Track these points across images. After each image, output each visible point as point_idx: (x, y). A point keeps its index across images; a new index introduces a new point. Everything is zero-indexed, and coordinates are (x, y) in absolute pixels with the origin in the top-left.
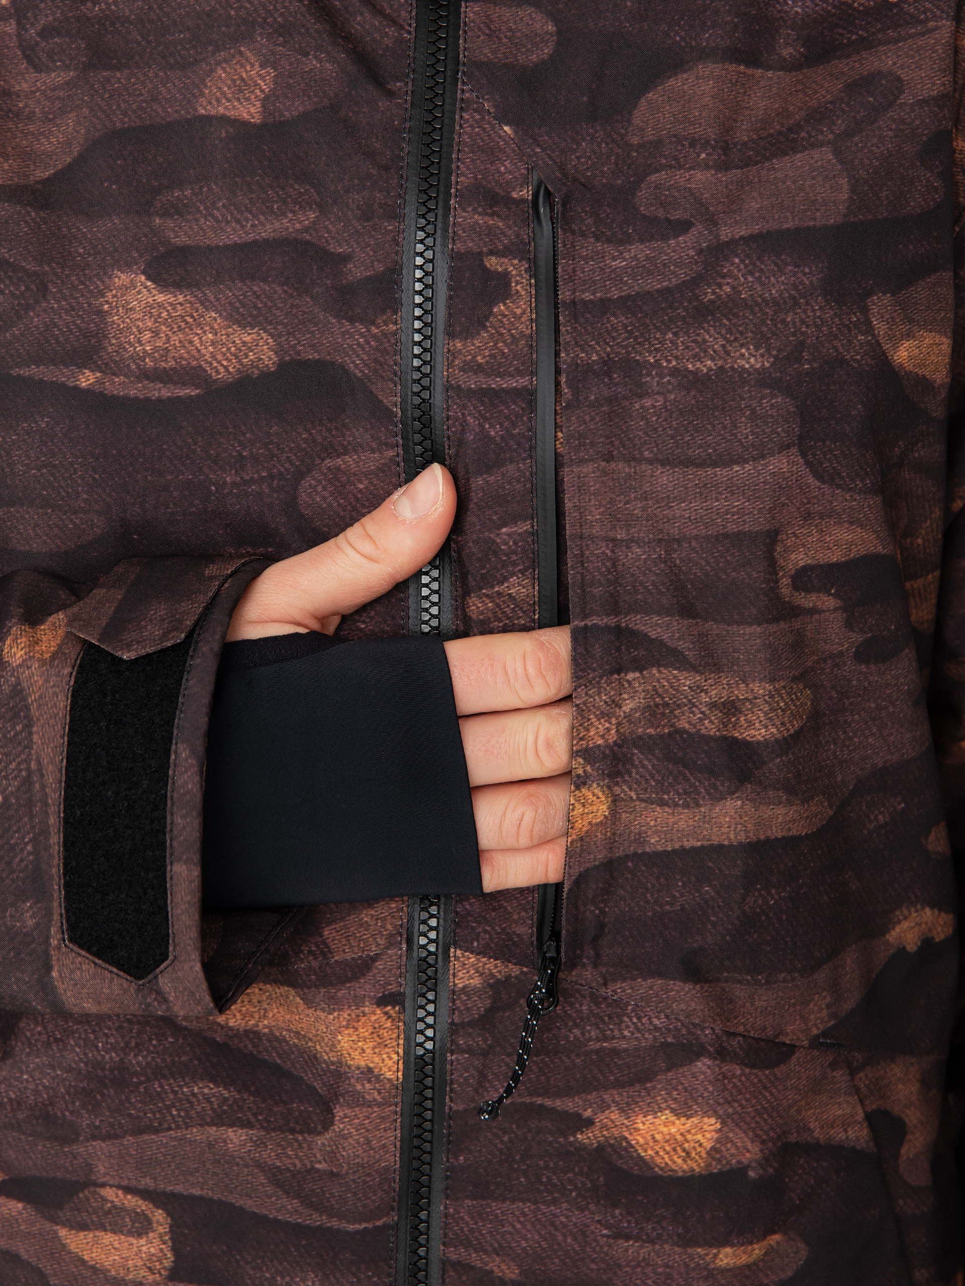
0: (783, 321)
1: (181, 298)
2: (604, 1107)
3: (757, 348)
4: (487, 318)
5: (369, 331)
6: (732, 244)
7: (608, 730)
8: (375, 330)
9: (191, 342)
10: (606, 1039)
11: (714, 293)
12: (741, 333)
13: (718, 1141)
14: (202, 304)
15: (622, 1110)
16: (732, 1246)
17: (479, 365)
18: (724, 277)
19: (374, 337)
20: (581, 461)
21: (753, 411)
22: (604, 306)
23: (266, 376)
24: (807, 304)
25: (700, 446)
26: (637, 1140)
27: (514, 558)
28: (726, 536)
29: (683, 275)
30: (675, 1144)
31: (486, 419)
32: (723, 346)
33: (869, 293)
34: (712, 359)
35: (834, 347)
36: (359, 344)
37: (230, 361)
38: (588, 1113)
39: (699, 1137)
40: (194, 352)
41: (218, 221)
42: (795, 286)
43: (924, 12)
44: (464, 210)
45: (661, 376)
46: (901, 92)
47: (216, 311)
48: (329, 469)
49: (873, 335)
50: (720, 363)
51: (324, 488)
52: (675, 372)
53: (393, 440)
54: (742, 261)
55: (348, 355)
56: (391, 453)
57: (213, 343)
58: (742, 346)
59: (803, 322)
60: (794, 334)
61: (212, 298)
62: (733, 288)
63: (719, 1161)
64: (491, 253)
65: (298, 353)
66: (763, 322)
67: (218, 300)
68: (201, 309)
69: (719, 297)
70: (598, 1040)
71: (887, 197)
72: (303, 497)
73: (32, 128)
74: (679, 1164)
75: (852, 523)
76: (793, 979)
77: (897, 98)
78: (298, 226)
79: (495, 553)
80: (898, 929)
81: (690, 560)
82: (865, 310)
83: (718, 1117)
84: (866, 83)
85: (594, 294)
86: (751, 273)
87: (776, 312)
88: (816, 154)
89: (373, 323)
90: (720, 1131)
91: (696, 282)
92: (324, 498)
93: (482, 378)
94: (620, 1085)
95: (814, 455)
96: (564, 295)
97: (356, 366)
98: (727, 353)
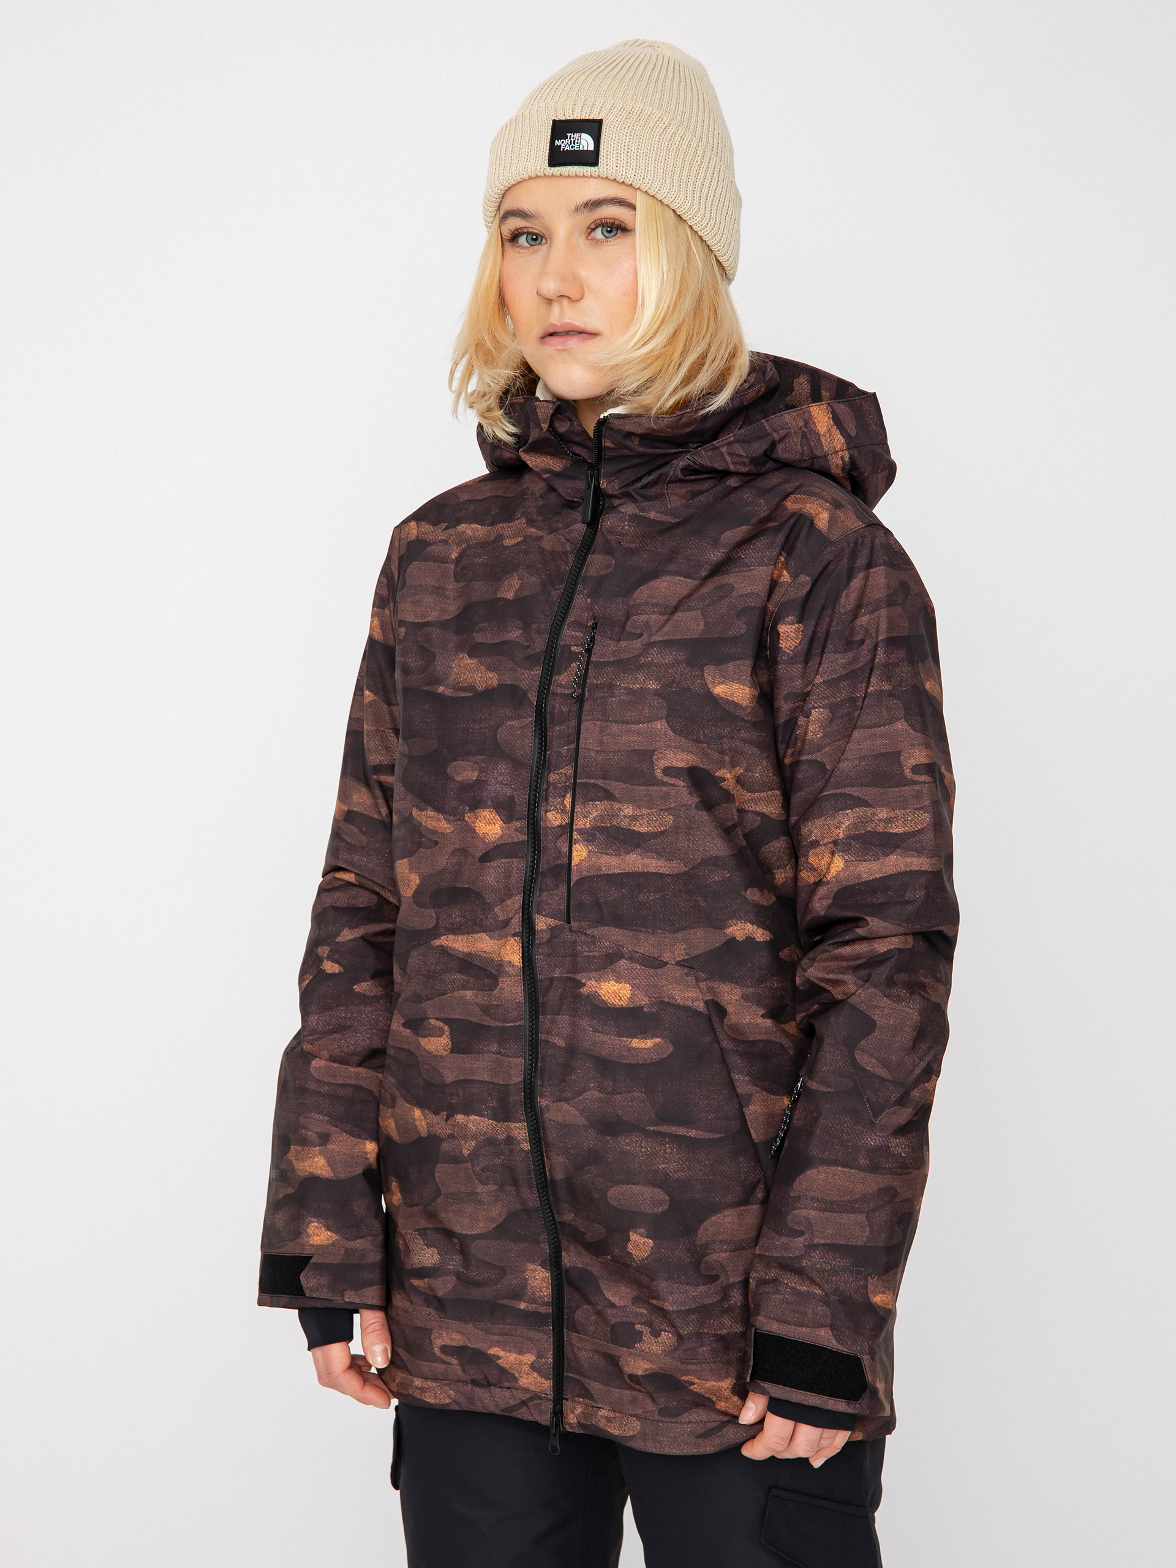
0: (668, 672)
1: (475, 661)
2: (589, 979)
3: (656, 681)
4: (568, 668)
5: (530, 673)
6: (655, 643)
7: (586, 822)
8: (532, 673)
9: (474, 677)
10: (591, 952)
11: (644, 660)
12: (651, 675)
13: (632, 994)
14: (480, 663)
15: (596, 981)
16: (638, 1039)
17: (562, 684)
18: (649, 654)
19: (531, 675)
20: (589, 720)
21: (650, 704)
22: (607, 664)
23: (493, 689)
24: (679, 666)
25: (629, 716)
26: (601, 992)
27: (567, 758)
28: (634, 751)
29: (635, 653)
30: (616, 994)
31: (562, 705)
32: (644, 680)
33: (705, 665)
34: (639, 684)
35: (687, 683)
36: (526, 678)
37: (483, 683)
38: (584, 981)
39: (625, 992)
40: (474, 680)
41: (493, 635)
42: (675, 660)
43: (751, 563)
44: (568, 630)
45: (620, 690)
46: (733, 591)
47: (484, 666)
48: (509, 725)
49: (704, 681)
50: (642, 686)
51: (506, 732)
52: (625, 688)
53: (532, 714)
54: (658, 650)
55: (521, 681)
56: (530, 719)
57: (480, 677)
58: (650, 680)
59: (675, 673)
60: (671, 677)
61: (483, 661)
62: (652, 659)
63: (633, 1003)
64: (575, 645)
65: (505, 681)
66: (660, 672)
67: (485, 662)
68: (480, 665)
69: (646, 662)
70: (587, 952)
71: (719, 629)
72: (499, 736)
73: (448, 601)
74: (618, 1003)
75: (689, 752)
76: (665, 933)
77: (731, 593)
78: (515, 636)
79: (561, 757)
80: (731, 929)
81: (621, 759)
82: (702, 671)
83: (630, 984)
84: (720, 587)
85: (604, 659)
86: (660, 654)
87: (666, 669)
88: (695, 613)
89: (532, 670)
90: (631, 990)
91: (639, 656)
92: (505, 736)
93: (563, 689)
94: (596, 970)
95: (673, 723)
96: (593, 658)
97: (524, 685)
98: (645, 682)
